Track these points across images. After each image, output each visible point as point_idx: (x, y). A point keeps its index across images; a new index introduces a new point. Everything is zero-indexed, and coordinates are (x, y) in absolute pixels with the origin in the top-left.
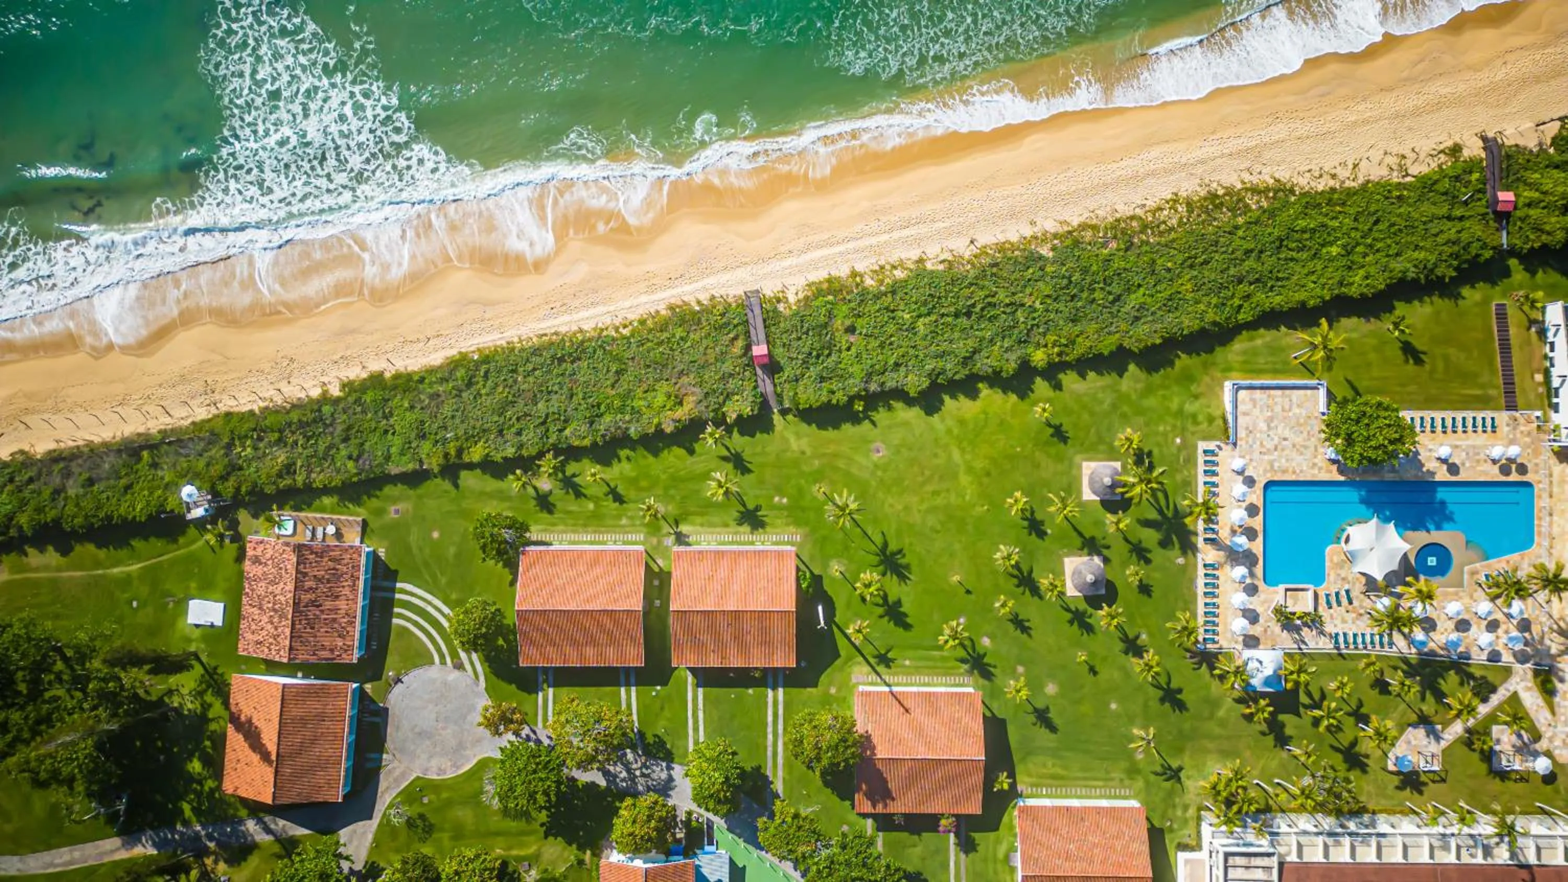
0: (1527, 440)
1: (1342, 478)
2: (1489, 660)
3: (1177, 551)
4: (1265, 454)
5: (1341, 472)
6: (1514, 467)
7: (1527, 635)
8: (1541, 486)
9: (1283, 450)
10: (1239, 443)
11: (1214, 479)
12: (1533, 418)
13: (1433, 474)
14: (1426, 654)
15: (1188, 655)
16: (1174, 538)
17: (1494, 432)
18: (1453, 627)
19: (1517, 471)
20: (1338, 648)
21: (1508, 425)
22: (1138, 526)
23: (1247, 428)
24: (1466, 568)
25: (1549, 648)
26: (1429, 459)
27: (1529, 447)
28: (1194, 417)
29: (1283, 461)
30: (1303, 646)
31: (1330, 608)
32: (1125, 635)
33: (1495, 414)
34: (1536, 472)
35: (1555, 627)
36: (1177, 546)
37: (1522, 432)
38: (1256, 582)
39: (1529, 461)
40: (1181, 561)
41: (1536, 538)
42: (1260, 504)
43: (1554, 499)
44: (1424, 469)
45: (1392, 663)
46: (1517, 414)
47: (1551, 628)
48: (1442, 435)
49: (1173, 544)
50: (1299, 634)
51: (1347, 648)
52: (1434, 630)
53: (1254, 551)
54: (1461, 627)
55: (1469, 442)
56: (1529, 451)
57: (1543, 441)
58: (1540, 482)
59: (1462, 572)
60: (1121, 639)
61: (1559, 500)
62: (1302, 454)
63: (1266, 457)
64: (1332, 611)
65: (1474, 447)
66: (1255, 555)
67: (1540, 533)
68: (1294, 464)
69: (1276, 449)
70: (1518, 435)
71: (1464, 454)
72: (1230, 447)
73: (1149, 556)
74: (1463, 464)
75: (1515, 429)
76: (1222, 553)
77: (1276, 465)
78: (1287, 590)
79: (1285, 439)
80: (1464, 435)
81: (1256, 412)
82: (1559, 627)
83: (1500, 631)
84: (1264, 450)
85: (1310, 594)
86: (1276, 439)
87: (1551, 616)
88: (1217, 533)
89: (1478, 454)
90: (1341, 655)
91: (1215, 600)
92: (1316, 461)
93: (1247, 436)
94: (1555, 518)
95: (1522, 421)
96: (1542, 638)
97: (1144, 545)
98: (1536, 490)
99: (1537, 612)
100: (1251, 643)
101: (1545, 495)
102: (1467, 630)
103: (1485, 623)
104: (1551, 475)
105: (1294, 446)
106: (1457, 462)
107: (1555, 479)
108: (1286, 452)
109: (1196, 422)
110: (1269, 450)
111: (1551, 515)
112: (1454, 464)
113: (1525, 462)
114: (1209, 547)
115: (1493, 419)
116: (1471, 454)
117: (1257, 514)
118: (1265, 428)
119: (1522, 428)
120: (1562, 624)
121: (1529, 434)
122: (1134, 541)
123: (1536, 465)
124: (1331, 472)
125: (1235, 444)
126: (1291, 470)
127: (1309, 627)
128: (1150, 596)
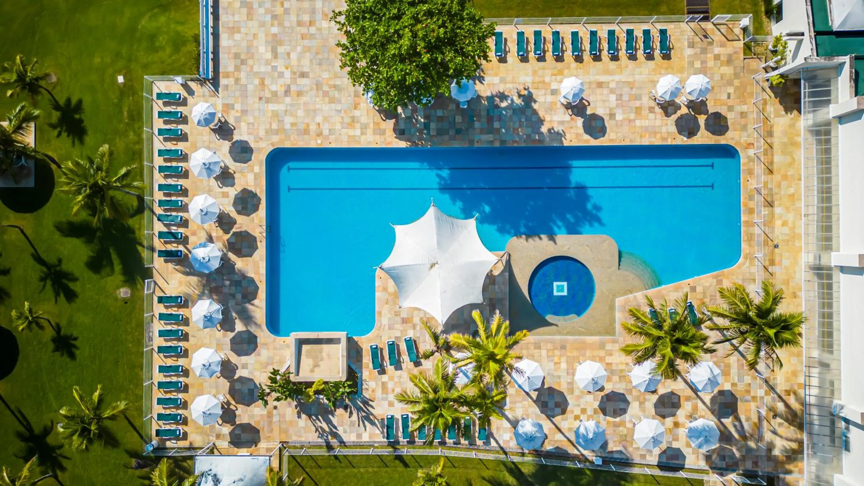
0: (728, 70)
1: (403, 144)
2: (661, 466)
3: (118, 277)
4: (268, 101)
5: (400, 133)
6: (702, 119)
7: (728, 421)
8: (751, 152)
9: (300, 94)
10: (223, 81)
11: (181, 146)
12: (737, 31)
13: (559, 135)
14: (548, 455)
15: (134, 462)
16: (114, 257)
17: (667, 57)
18: (596, 404)
19: (708, 127)
20: (394, 444)
21: (692, 45)
22: (57, 235)
23: (237, 56)
24: (619, 301)
25: (770, 447)
26: (551, 108)
27: (730, 83)
28: (152, 38)
29: (300, 113)
30: (334, 442)
31: (383, 372)
32: (28, 427)
33: (670, 28)
34: (744, 128)
35: (780, 407)
36: (118, 267)
37: (717, 57)
38: (253, 329)
39: (731, 109)
40: (124, 292)
41: (743, 245)
42: (261, 191)
43: (777, 177)
44: (544, 129)
45: (487, 474)
46: (708, 26)
47: (771, 409)
48: (574, 65)
49: (111, 264)
50: (329, 422)
51: (412, 442)
52: (563, 412)
53: (251, 274)
54: (610, 407)
55: (623, 77)
56: (731, 90)
57: (756, 72)
58: (750, 145)
59: (612, 308)
60: (20, 435)
61: (785, 177)
62: (332, 101)
63: (272, 107)
64: (385, 378)
65: (631, 85)
66: (252, 281)
67: (750, 238)
68: (319, 119)
69: (287, 92)
70: (711, 63)
71: (613, 98)
72: (208, 88)
73: (72, 285)
74: (612, 116)
75: (704, 51)
76: (194, 279)
77: (288, 120)
78: (301, 343)
79: (303, 75)
80: (613, 65)
81: (253, 25)
82: (787, 405)
83: (681, 414)
84: (267, 94)
85: (341, 350)
86: (288, 74)
87: (772, 388)
88: (185, 241)
89: (638, 97)
90: (400, 458)
91: (181, 362)
92: (357, 113)
93: (237, 69)
94: (778, 210)
95: (717, 37)
96: (758, 426)
97: (65, 267)
98: (743, 160)
99: (748, 379)
100: (245, 437)
101: (759, 169)
102: (624, 411)
103: (654, 398)
104: (770, 134)
105: (318, 86)
106: (600, 112)
107: (777, 141)
108: (304, 99)
109: (153, 49)
110: (275, 94)
111: (771, 205)
112: (595, 117)
113: (723, 111)
114: (170, 266)
115: (663, 32)
116: (626, 98)
117: (256, 208)
118: (269, 56)
119: (717, 50)
120: (792, 401)
121: (729, 61)
122: (51, 259)
123: (743, 115)
124: (383, 133)
125: (215, 82)
126: (313, 127)
127: (346, 408)
128: (72, 356)
